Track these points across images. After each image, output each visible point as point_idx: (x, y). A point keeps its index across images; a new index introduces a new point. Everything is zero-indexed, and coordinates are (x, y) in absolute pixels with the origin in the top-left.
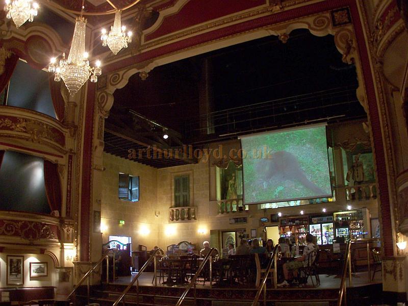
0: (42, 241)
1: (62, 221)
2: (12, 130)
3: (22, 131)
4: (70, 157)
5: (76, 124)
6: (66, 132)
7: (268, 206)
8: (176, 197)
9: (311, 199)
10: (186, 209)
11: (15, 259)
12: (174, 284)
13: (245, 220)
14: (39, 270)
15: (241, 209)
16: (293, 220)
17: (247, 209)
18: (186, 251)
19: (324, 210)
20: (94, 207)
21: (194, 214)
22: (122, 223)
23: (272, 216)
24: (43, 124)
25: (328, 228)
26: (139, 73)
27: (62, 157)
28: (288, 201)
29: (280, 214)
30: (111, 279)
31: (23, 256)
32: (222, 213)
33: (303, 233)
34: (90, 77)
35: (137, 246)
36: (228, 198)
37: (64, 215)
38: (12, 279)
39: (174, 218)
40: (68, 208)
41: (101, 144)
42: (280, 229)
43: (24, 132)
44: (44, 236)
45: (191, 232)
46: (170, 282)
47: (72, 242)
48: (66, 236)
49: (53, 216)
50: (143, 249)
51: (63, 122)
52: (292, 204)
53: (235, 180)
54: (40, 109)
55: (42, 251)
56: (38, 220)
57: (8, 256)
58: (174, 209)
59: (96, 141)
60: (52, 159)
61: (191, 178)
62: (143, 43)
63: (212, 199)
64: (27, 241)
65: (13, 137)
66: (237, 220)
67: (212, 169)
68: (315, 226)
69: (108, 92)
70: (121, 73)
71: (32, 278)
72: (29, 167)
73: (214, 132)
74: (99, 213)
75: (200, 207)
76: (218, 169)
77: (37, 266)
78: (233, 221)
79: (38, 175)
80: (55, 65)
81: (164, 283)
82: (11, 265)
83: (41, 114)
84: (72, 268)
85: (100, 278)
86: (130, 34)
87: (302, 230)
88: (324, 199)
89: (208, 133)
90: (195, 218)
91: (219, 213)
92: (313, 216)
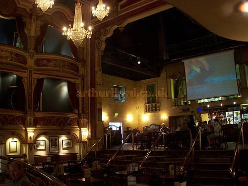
0: (68, 127)
1: (80, 116)
2: (48, 66)
3: (53, 67)
4: (83, 79)
5: (85, 59)
6: (79, 65)
7: (202, 101)
8: (148, 98)
9: (227, 96)
10: (154, 105)
11: (53, 138)
12: (145, 149)
13: (188, 110)
14: (67, 144)
15: (186, 104)
16: (216, 110)
17: (190, 103)
18: (155, 130)
19: (235, 103)
20: (98, 106)
21: (159, 107)
22: (116, 114)
23: (204, 107)
24: (65, 61)
25: (237, 114)
26: (119, 28)
27: (78, 79)
28: (214, 98)
29: (208, 106)
30: (109, 147)
31: (58, 137)
32: (175, 106)
33: (222, 117)
34: (86, 36)
35: (126, 128)
36: (179, 97)
37: (81, 112)
38: (52, 149)
39: (147, 110)
40: (83, 108)
41: (100, 70)
42: (209, 115)
43: (55, 67)
44: (70, 125)
45: (158, 118)
46: (142, 147)
47: (86, 127)
48: (82, 124)
49: (74, 113)
50: (130, 129)
51: (77, 59)
52: (217, 99)
53: (182, 86)
54: (63, 53)
55: (69, 133)
56: (65, 116)
57: (49, 137)
58: (147, 105)
59: (97, 69)
60: (72, 80)
61: (156, 86)
62: (119, 10)
63: (169, 98)
64: (60, 128)
65: (49, 70)
66: (184, 110)
67: (168, 80)
68: (229, 112)
69: (102, 40)
70: (108, 28)
71: (64, 149)
72: (59, 86)
73: (168, 58)
74: (101, 109)
75: (162, 103)
76: (172, 80)
77: (66, 142)
78: (181, 111)
79: (65, 90)
80: (66, 32)
81: (139, 148)
82: (51, 142)
83: (63, 56)
84: (86, 142)
85: (102, 147)
86: (108, 8)
87: (222, 115)
88: (236, 96)
89: (165, 59)
90: (159, 110)
91: (173, 106)
92: (228, 107)
